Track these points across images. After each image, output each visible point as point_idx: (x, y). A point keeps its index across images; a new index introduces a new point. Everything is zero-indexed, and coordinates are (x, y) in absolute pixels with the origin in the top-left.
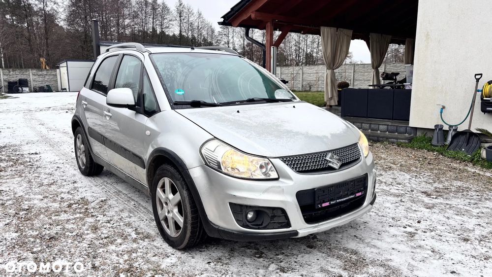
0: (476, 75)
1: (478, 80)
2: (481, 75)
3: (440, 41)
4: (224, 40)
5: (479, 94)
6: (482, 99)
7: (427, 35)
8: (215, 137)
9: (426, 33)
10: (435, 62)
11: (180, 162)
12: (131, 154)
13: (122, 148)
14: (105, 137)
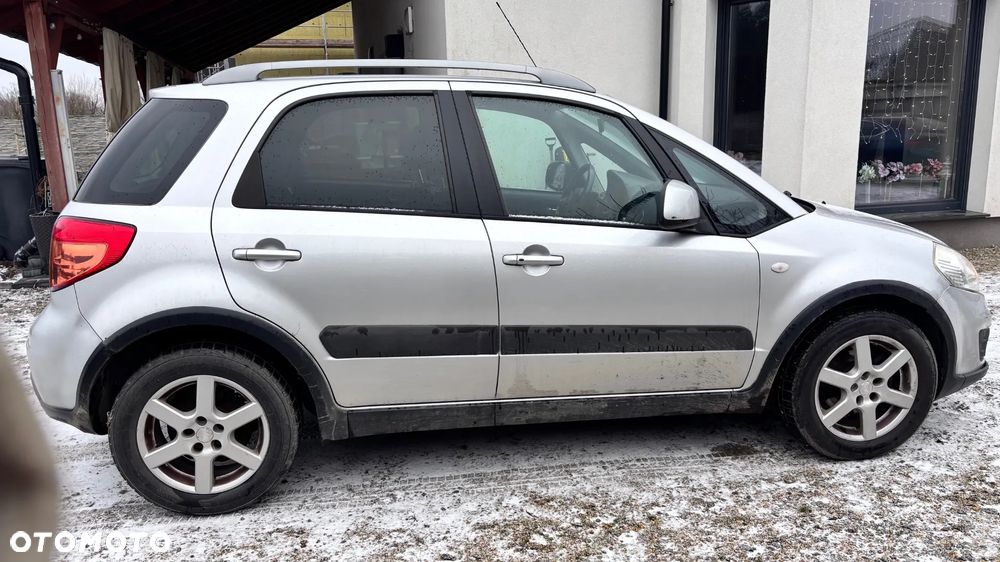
12: (696, 331)
13: (636, 331)
14: (508, 328)
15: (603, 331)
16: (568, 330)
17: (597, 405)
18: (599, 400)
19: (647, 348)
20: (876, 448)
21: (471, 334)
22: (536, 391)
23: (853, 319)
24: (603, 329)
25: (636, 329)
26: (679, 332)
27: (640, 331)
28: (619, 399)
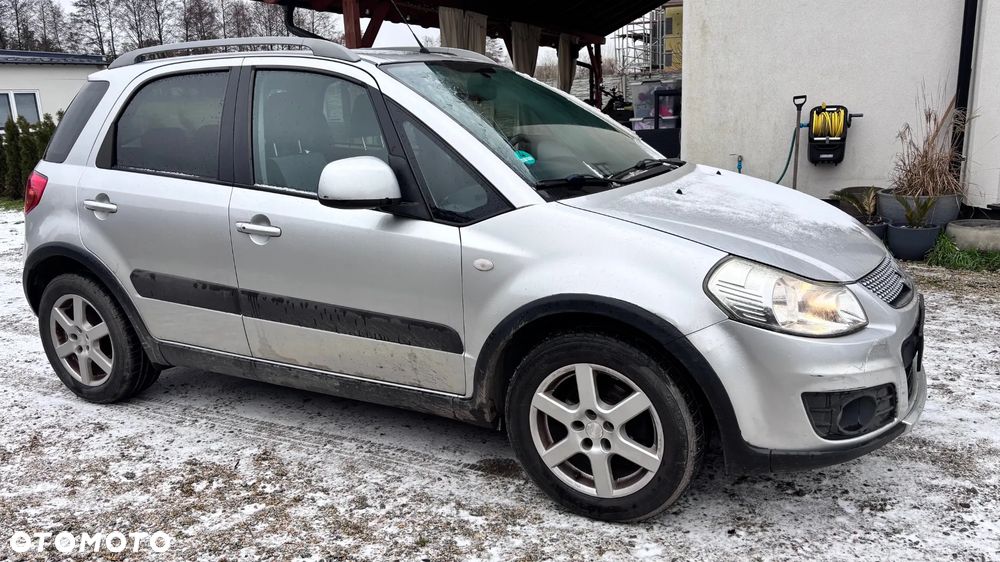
0: (795, 98)
1: (799, 107)
2: (805, 97)
3: (726, 37)
4: (88, 34)
5: (804, 132)
6: (811, 140)
7: (704, 27)
8: (730, 254)
9: (701, 23)
10: (721, 76)
11: (656, 323)
12: (399, 322)
13: (345, 313)
14: (244, 292)
15: (316, 307)
16: (288, 302)
17: (330, 382)
18: (331, 377)
19: (356, 333)
20: (607, 510)
21: (217, 292)
22: (277, 355)
23: (571, 339)
24: (317, 305)
25: (344, 310)
26: (383, 320)
27: (348, 313)
28: (348, 380)
